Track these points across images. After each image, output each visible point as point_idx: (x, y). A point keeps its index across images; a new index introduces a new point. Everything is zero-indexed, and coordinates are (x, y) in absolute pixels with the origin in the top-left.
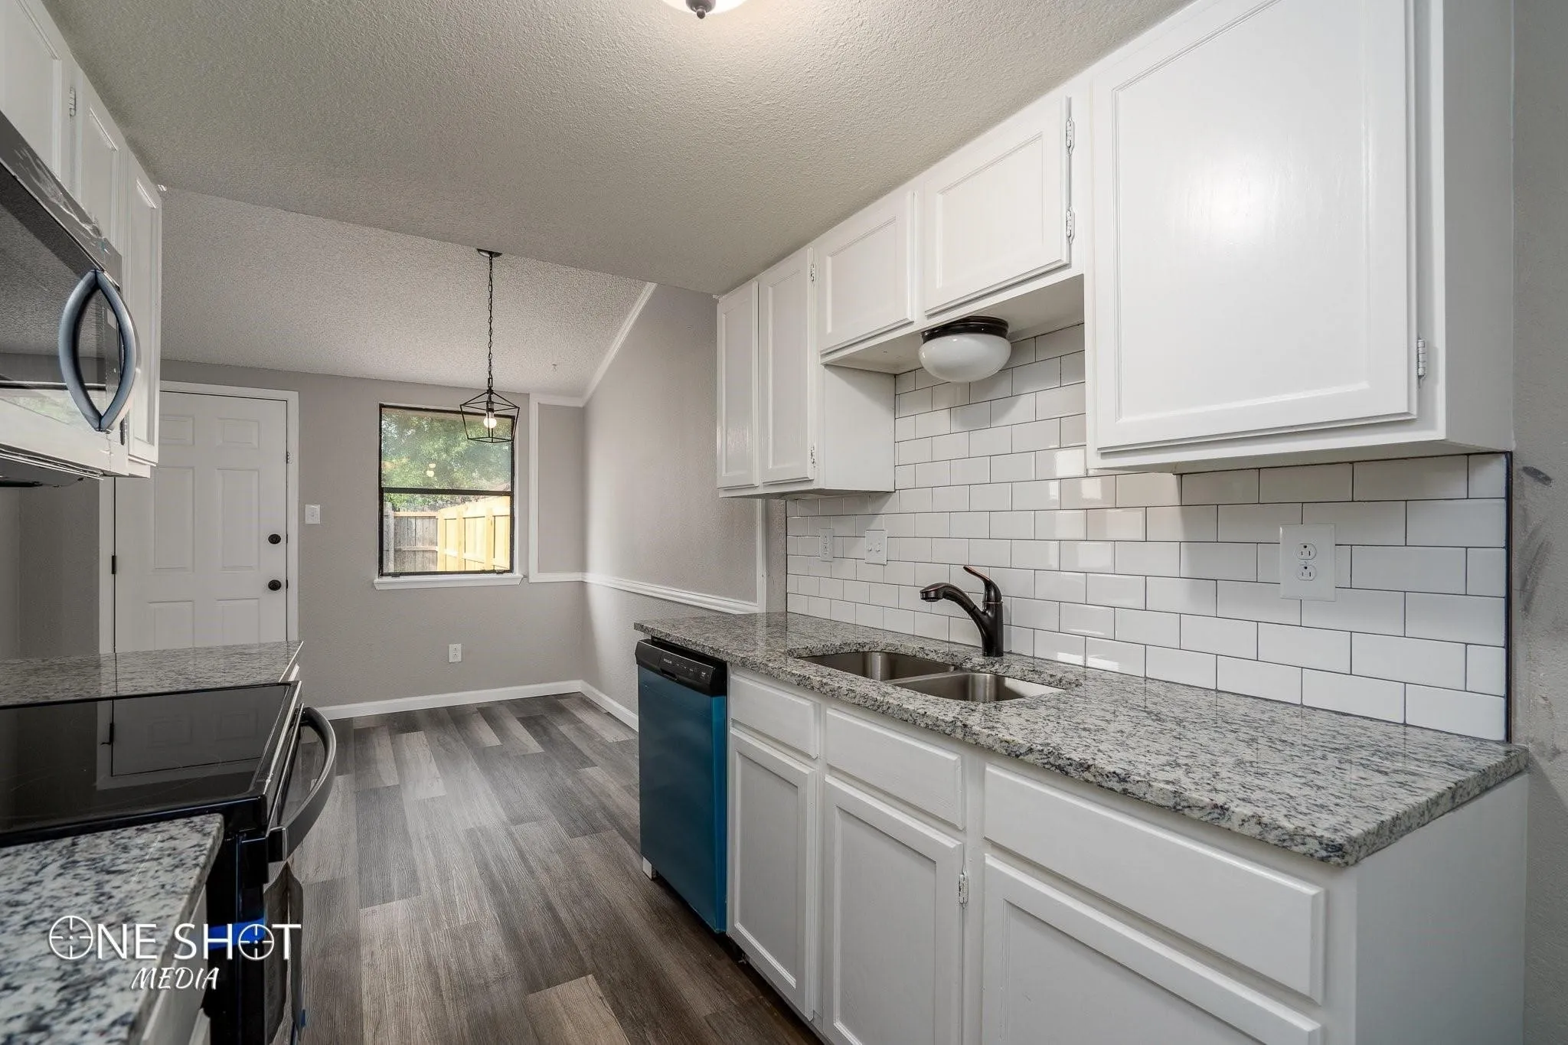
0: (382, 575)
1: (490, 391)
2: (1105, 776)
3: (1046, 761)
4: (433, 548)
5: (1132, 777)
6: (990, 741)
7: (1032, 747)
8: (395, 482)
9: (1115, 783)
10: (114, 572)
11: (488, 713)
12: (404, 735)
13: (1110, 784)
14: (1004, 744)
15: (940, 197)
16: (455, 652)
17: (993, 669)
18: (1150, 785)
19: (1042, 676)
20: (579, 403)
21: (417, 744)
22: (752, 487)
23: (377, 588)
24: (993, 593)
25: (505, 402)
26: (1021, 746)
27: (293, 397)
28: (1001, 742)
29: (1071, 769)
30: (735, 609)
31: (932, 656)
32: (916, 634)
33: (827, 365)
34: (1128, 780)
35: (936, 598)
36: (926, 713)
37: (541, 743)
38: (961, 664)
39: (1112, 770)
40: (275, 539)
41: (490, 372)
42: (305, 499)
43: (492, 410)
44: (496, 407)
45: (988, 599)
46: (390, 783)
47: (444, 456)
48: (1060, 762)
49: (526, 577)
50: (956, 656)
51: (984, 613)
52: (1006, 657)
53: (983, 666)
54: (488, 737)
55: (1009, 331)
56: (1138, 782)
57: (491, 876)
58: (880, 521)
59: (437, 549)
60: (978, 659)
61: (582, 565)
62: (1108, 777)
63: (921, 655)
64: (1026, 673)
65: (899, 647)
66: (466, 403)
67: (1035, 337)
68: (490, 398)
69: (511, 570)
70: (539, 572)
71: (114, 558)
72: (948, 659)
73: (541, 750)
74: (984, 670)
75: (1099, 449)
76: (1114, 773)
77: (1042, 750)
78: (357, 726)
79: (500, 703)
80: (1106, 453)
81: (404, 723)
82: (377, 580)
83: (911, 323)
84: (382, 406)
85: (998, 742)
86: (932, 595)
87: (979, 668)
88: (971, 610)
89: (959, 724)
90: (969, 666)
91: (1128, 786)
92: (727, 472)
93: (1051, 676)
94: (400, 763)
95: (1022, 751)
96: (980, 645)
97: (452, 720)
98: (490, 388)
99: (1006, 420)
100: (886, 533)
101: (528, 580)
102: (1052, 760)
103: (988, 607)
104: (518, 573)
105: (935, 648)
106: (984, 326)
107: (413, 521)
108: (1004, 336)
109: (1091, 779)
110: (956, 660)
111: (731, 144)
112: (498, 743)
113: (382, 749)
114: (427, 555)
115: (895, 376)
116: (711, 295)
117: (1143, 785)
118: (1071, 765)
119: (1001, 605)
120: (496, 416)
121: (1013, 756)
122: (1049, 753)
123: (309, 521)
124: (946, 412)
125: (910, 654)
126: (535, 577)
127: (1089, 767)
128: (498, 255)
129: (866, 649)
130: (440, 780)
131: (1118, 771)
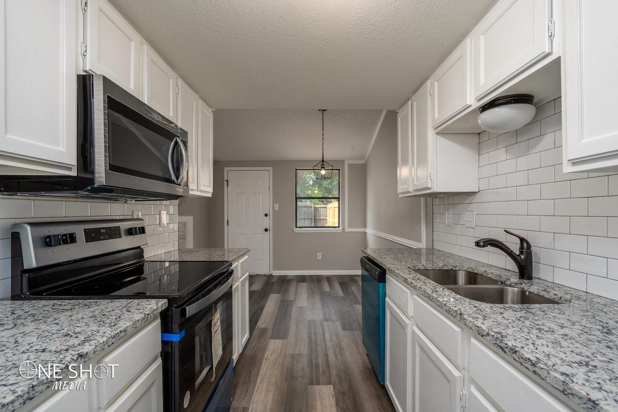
0: (297, 227)
1: (323, 161)
2: (524, 360)
3: (495, 342)
4: (326, 218)
5: (539, 364)
6: (471, 324)
7: (489, 333)
8: (301, 195)
9: (529, 365)
10: (228, 225)
11: (329, 279)
12: (301, 283)
13: (527, 365)
14: (476, 328)
15: (482, 37)
16: (319, 256)
17: (521, 286)
18: (549, 373)
19: (550, 294)
20: (363, 162)
21: (303, 287)
22: (409, 192)
23: (295, 232)
24: (525, 245)
25: (328, 164)
26: (484, 331)
27: (271, 169)
28: (476, 326)
29: (507, 350)
30: (415, 246)
31: (490, 275)
32: (489, 264)
33: (437, 134)
34: (536, 365)
35: (484, 246)
36: (446, 304)
37: (344, 292)
38: (505, 282)
39: (528, 357)
40: (266, 215)
41: (323, 154)
42: (274, 202)
43: (324, 168)
44: (325, 166)
45: (522, 248)
46: (291, 299)
47: (330, 186)
48: (501, 345)
49: (344, 229)
50: (502, 277)
51: (519, 255)
52: (535, 281)
53: (516, 284)
54: (326, 287)
55: (535, 100)
56: (542, 368)
57: (311, 338)
58: (473, 207)
59: (327, 218)
60: (515, 279)
61: (365, 226)
62: (526, 360)
63: (485, 275)
64: (540, 291)
65: (475, 269)
66: (315, 166)
67: (554, 100)
68: (323, 163)
69: (339, 227)
70: (348, 228)
71: (228, 220)
72: (498, 278)
73: (343, 295)
74: (516, 286)
75: (568, 161)
76: (529, 359)
77: (493, 336)
78: (288, 278)
79: (334, 276)
80: (575, 162)
81: (302, 279)
82: (295, 229)
83: (470, 106)
84: (296, 169)
85: (474, 326)
86: (482, 244)
87: (514, 285)
88: (510, 253)
89: (458, 312)
90: (509, 283)
91: (536, 369)
92: (401, 186)
93: (555, 295)
94: (296, 293)
95: (485, 333)
96: (518, 271)
97: (317, 280)
98: (323, 159)
99: (536, 150)
100: (475, 213)
101: (344, 231)
102: (498, 342)
103: (521, 252)
104: (341, 228)
105: (492, 272)
106: (512, 100)
107: (320, 208)
108: (532, 104)
109: (517, 359)
110: (502, 279)
111: (373, 43)
112: (329, 290)
113: (292, 288)
114: (324, 220)
115: (479, 134)
116: (395, 110)
117: (545, 372)
118: (507, 348)
119: (531, 252)
120: (325, 169)
121: (481, 335)
122: (497, 338)
123: (275, 209)
124: (504, 149)
125: (480, 273)
126: (347, 230)
127: (516, 352)
128: (325, 110)
129: (457, 269)
130: (306, 301)
131: (532, 358)
